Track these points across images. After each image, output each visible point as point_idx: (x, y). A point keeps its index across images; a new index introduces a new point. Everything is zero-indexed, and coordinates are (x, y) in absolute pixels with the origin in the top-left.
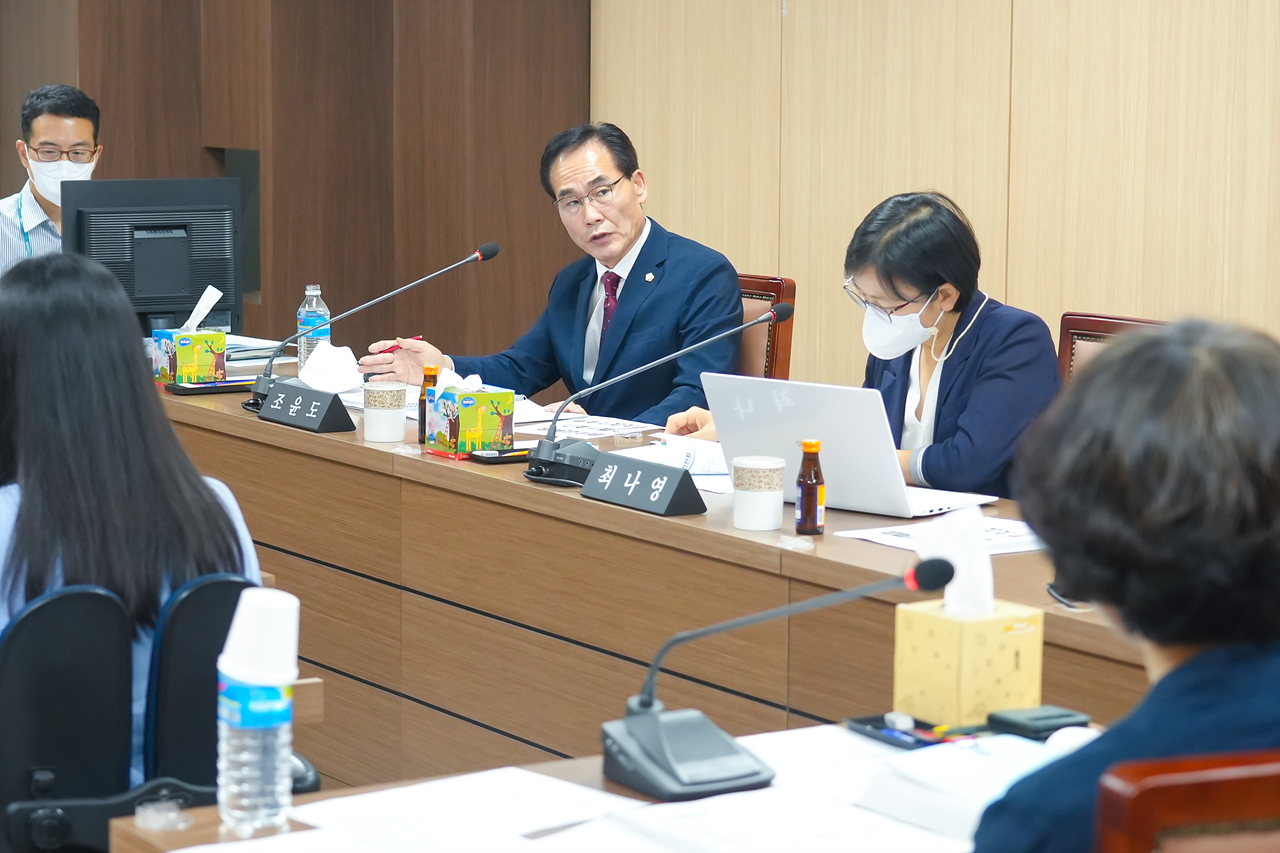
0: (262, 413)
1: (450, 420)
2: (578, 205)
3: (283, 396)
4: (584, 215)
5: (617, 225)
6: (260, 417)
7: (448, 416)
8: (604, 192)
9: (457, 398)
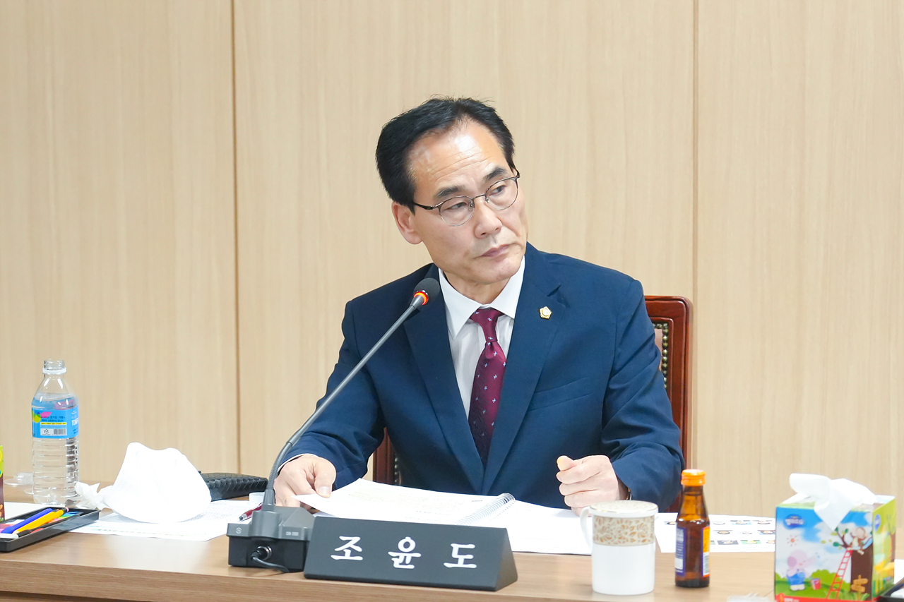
0: (309, 569)
1: (854, 554)
2: (465, 209)
3: (356, 539)
4: (476, 222)
5: (517, 235)
6: (308, 577)
7: (845, 546)
8: (500, 189)
9: (869, 518)
